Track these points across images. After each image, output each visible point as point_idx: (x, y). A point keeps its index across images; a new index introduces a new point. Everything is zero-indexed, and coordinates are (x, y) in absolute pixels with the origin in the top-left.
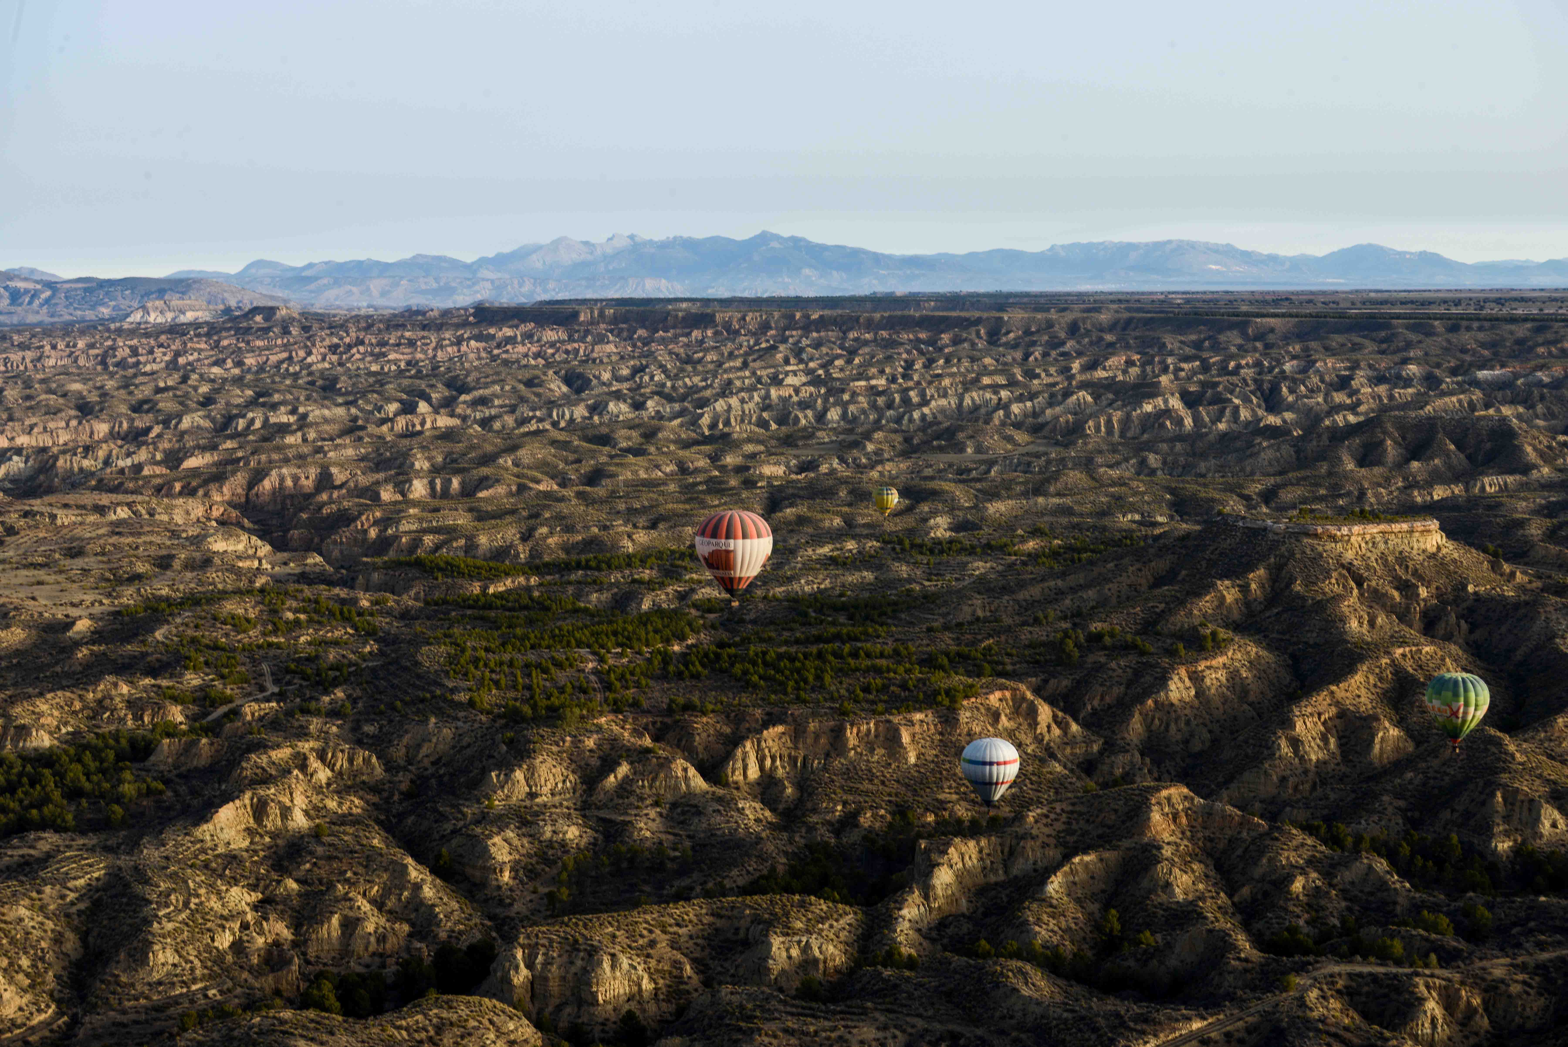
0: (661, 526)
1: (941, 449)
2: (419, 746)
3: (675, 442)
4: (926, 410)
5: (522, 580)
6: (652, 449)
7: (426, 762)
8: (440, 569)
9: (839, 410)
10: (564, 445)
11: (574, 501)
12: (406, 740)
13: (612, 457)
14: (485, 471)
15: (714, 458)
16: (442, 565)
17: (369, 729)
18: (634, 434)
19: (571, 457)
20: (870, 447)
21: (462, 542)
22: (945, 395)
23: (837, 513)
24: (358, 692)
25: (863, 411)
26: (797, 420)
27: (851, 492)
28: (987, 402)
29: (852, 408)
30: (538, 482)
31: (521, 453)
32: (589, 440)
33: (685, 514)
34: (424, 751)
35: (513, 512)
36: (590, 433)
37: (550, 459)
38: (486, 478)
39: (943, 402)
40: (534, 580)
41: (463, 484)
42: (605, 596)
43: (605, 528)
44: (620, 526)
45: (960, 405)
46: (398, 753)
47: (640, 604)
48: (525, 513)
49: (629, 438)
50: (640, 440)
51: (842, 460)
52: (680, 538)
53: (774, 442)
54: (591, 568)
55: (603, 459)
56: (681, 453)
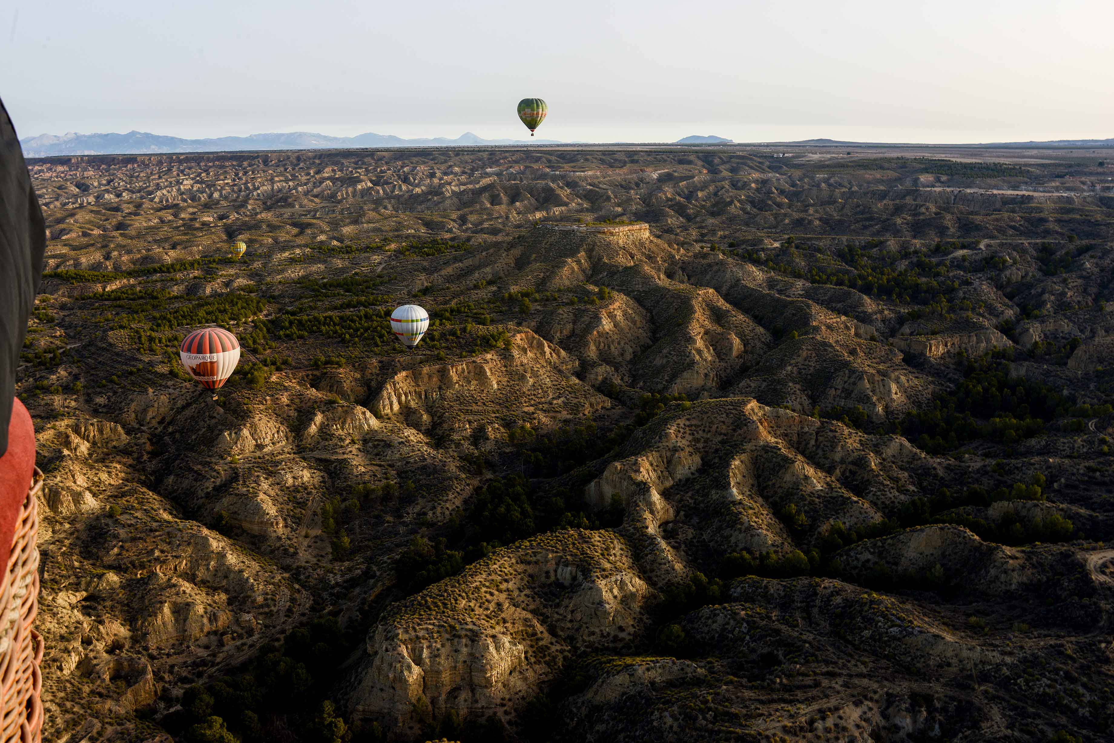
0: (179, 247)
1: (283, 206)
2: (145, 411)
3: (152, 209)
4: (259, 191)
5: (125, 281)
6: (143, 213)
7: (154, 423)
8: (73, 278)
9: (218, 193)
10: (98, 212)
11: (120, 239)
12: (133, 406)
13: (124, 217)
14: (62, 226)
15: (176, 215)
16: (74, 276)
17: (100, 400)
18: (131, 206)
19: (103, 218)
20: (250, 207)
21: (72, 262)
22: (264, 185)
23: (268, 236)
24: (75, 371)
25: (229, 193)
26: (200, 198)
27: (268, 226)
28: (284, 187)
29: (224, 192)
30: (92, 230)
31: (77, 217)
32: (109, 210)
33: (188, 241)
34: (150, 414)
35: (93, 245)
36: (108, 206)
37: (92, 219)
38: (64, 229)
39: (265, 188)
40: (132, 281)
41: (51, 232)
42: (182, 287)
43: (149, 250)
44: (157, 250)
45: (273, 189)
46: (131, 417)
47: (204, 290)
48: (99, 245)
49: (129, 208)
50: (134, 209)
51: (238, 213)
52: (191, 253)
53: (201, 207)
54: (164, 272)
55: (120, 218)
56: (159, 213)
